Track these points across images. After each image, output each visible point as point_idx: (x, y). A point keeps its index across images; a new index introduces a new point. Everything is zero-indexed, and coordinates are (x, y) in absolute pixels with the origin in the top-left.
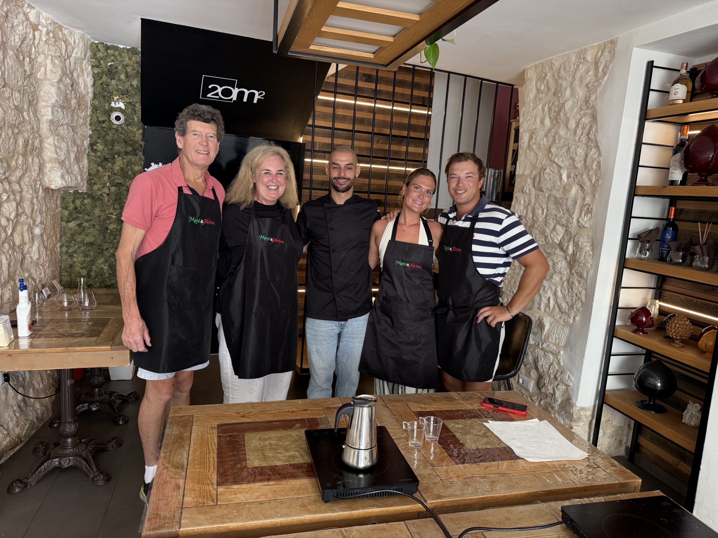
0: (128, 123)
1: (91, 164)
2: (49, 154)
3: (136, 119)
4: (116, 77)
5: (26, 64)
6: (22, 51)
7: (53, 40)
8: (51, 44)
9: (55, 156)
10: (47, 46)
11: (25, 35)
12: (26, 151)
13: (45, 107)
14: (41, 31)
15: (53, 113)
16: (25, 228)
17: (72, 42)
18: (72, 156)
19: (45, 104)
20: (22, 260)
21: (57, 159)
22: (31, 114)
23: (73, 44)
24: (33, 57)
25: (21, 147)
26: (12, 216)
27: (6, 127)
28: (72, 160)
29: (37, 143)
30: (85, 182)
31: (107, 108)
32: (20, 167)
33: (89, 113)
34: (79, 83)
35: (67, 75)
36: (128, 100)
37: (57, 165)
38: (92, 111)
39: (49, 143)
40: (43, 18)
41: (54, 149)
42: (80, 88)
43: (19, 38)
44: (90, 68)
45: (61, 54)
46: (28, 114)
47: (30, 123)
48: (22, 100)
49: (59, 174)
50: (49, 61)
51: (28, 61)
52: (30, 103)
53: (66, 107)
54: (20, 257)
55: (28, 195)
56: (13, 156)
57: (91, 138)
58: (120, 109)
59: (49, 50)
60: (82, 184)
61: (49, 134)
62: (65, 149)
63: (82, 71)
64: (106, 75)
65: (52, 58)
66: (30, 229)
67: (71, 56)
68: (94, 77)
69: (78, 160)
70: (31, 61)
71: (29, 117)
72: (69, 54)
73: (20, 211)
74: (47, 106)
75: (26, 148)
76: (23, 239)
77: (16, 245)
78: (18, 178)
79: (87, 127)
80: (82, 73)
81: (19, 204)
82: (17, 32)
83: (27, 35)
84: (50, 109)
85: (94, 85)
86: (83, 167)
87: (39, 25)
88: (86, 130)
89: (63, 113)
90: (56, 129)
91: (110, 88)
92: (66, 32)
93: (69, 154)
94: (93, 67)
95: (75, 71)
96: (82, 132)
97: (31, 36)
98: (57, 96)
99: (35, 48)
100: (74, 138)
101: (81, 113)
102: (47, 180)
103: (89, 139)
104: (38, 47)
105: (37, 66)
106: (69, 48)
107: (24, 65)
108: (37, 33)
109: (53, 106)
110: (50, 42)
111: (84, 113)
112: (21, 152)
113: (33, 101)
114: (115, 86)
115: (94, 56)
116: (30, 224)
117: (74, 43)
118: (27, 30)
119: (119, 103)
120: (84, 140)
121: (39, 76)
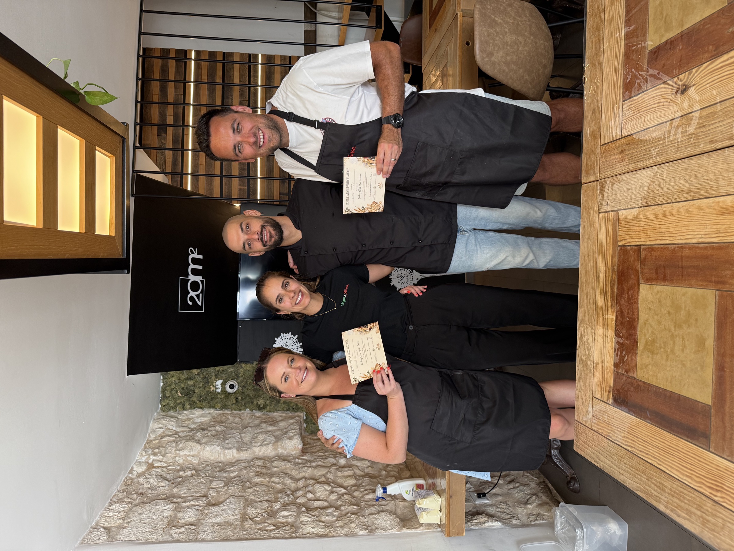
0: (236, 377)
1: (278, 409)
2: (270, 451)
3: (232, 370)
4: (192, 388)
5: (186, 474)
6: (174, 479)
7: (161, 449)
8: (165, 451)
9: (271, 446)
10: (167, 455)
11: (158, 477)
12: (266, 474)
13: (225, 456)
14: (153, 460)
15: (230, 448)
16: (340, 474)
17: (162, 430)
18: (270, 428)
19: (222, 455)
20: (370, 477)
21: (273, 443)
22: (232, 469)
23: (164, 429)
24: (178, 468)
25: (263, 479)
26: (329, 488)
27: (244, 494)
28: (274, 428)
29: (259, 463)
30: (296, 414)
31: (222, 396)
32: (282, 480)
33: (229, 412)
34: (200, 422)
35: (194, 435)
36: (213, 378)
37: (279, 443)
38: (226, 409)
39: (259, 451)
40: (141, 459)
41: (265, 447)
42: (205, 421)
43: (161, 482)
44: (185, 412)
45: (174, 441)
46: (232, 472)
47: (241, 470)
48: (219, 479)
49: (287, 441)
50: (181, 453)
51: (182, 472)
52: (222, 470)
53: (223, 435)
54: (366, 480)
55: (309, 472)
56: (272, 486)
57: (254, 410)
58: (223, 384)
59: (170, 453)
60: (297, 418)
61: (250, 451)
62: (264, 435)
63: (189, 419)
64: (191, 397)
65: (178, 450)
66: (340, 469)
67: (175, 431)
68: (194, 408)
69: (274, 422)
70: (183, 469)
71: (234, 471)
72: (174, 433)
73: (323, 479)
74: (224, 453)
75: (264, 474)
76: (350, 476)
77: (356, 483)
78: (293, 481)
79: (243, 413)
80: (191, 419)
81: (316, 480)
82: (155, 484)
83: (158, 474)
84: (227, 451)
85: (201, 408)
86: (281, 416)
87: (148, 462)
88: (245, 414)
89: (230, 438)
90: (246, 444)
91: (202, 393)
92: (153, 437)
93: (269, 431)
94: (184, 409)
95: (189, 426)
96: (248, 418)
97: (159, 470)
98: (213, 445)
99: (170, 466)
100: (253, 427)
101: (229, 420)
102: (295, 452)
103: (254, 411)
104: (169, 463)
105: (187, 464)
106: (168, 433)
107: (187, 476)
108: (156, 465)
109: (224, 448)
110: (163, 451)
111: (230, 417)
112: (267, 479)
113: (219, 467)
114: (201, 389)
115: (174, 408)
116: (336, 469)
117: (162, 428)
118: (153, 474)
119: (217, 385)
120: (255, 416)
121: (195, 461)
